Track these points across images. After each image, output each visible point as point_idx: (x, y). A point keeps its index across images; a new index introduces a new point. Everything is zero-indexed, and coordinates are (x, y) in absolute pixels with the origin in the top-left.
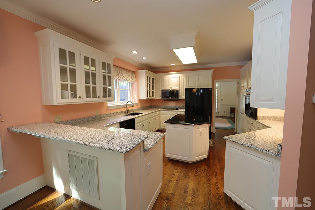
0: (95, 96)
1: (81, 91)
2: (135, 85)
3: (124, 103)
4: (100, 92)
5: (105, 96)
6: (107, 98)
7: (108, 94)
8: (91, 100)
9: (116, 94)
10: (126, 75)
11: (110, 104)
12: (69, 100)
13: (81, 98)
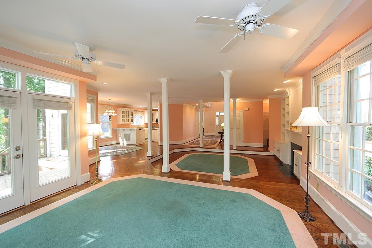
0: (128, 122)
1: (126, 121)
2: (143, 117)
3: (138, 124)
4: (130, 120)
5: (131, 122)
6: (132, 122)
7: (132, 121)
8: (128, 123)
9: (135, 120)
10: (139, 113)
11: (132, 124)
12: (123, 123)
13: (126, 122)
